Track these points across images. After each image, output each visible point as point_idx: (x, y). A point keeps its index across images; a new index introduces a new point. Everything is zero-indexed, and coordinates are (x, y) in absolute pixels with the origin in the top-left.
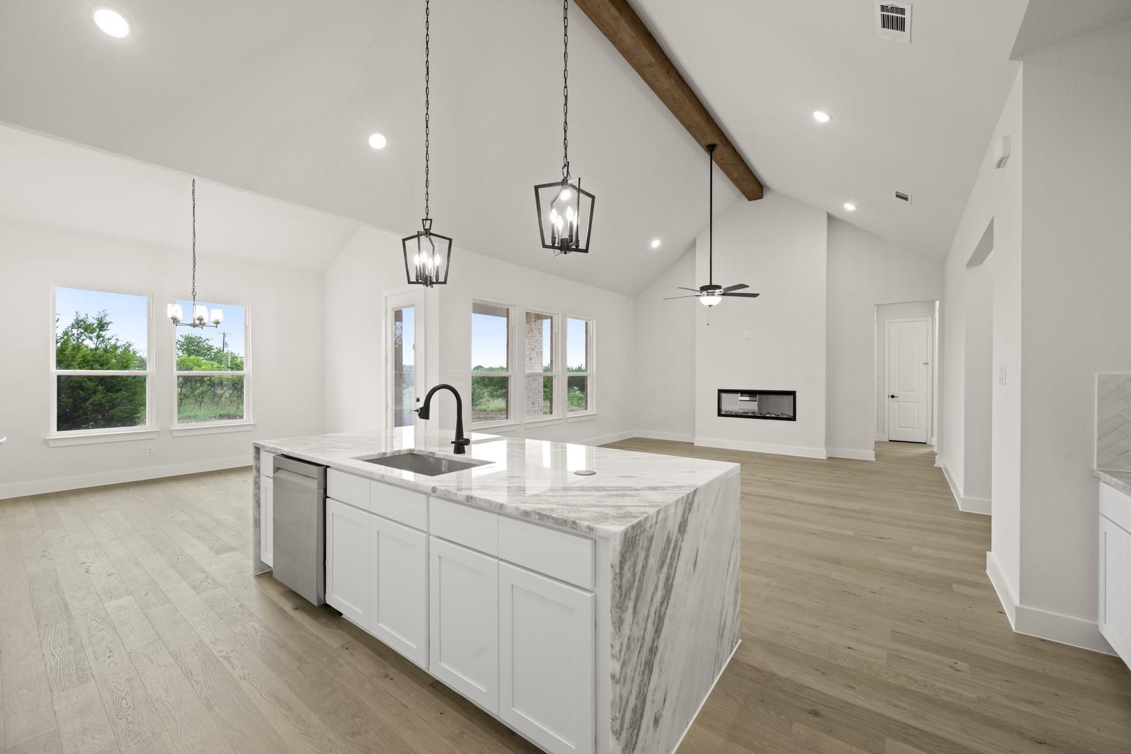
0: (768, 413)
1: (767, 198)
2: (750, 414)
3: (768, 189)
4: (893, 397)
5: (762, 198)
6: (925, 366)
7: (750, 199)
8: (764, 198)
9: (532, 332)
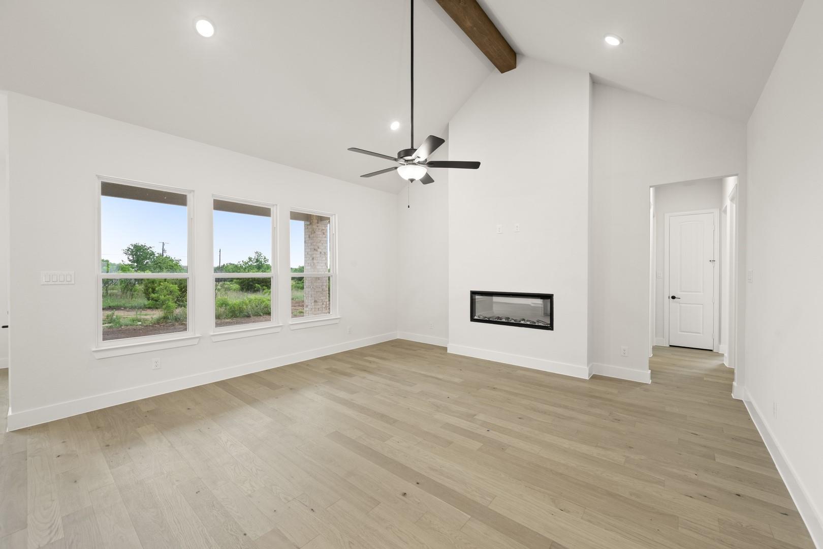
0: (524, 320)
1: (521, 65)
2: (504, 320)
3: (522, 55)
4: (673, 298)
5: (515, 68)
6: (711, 264)
7: (502, 72)
8: (517, 68)
9: (315, 232)
